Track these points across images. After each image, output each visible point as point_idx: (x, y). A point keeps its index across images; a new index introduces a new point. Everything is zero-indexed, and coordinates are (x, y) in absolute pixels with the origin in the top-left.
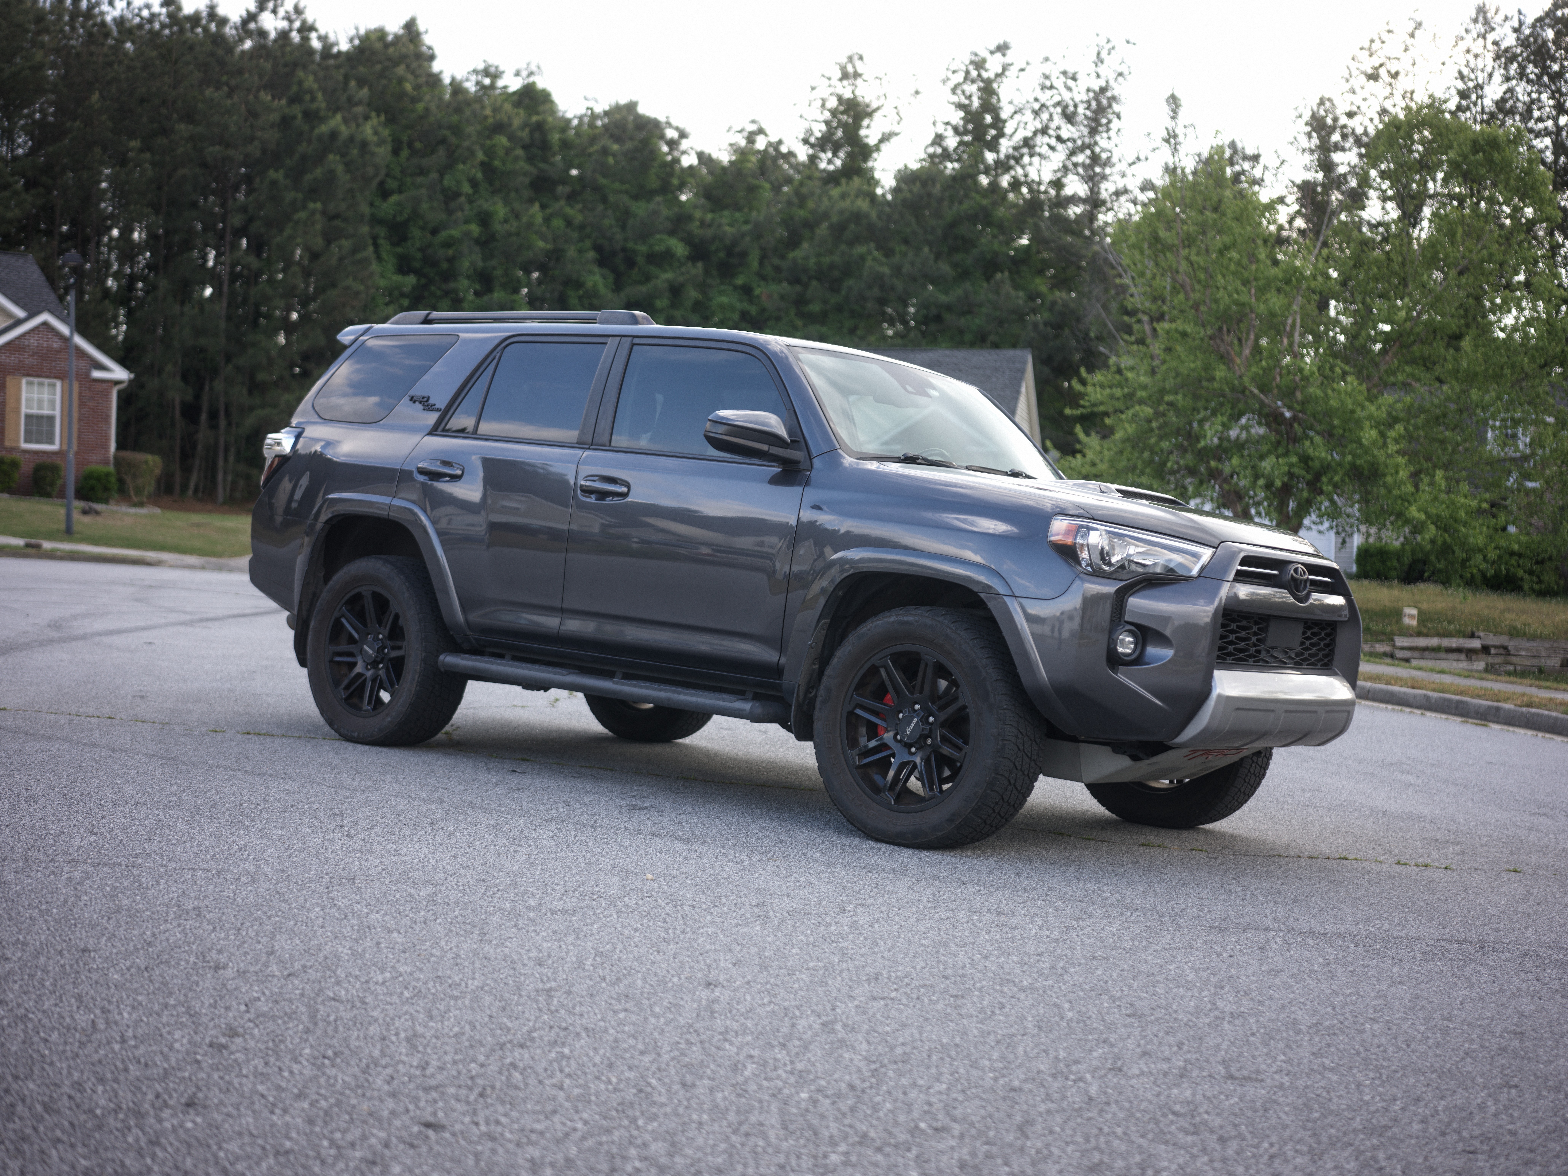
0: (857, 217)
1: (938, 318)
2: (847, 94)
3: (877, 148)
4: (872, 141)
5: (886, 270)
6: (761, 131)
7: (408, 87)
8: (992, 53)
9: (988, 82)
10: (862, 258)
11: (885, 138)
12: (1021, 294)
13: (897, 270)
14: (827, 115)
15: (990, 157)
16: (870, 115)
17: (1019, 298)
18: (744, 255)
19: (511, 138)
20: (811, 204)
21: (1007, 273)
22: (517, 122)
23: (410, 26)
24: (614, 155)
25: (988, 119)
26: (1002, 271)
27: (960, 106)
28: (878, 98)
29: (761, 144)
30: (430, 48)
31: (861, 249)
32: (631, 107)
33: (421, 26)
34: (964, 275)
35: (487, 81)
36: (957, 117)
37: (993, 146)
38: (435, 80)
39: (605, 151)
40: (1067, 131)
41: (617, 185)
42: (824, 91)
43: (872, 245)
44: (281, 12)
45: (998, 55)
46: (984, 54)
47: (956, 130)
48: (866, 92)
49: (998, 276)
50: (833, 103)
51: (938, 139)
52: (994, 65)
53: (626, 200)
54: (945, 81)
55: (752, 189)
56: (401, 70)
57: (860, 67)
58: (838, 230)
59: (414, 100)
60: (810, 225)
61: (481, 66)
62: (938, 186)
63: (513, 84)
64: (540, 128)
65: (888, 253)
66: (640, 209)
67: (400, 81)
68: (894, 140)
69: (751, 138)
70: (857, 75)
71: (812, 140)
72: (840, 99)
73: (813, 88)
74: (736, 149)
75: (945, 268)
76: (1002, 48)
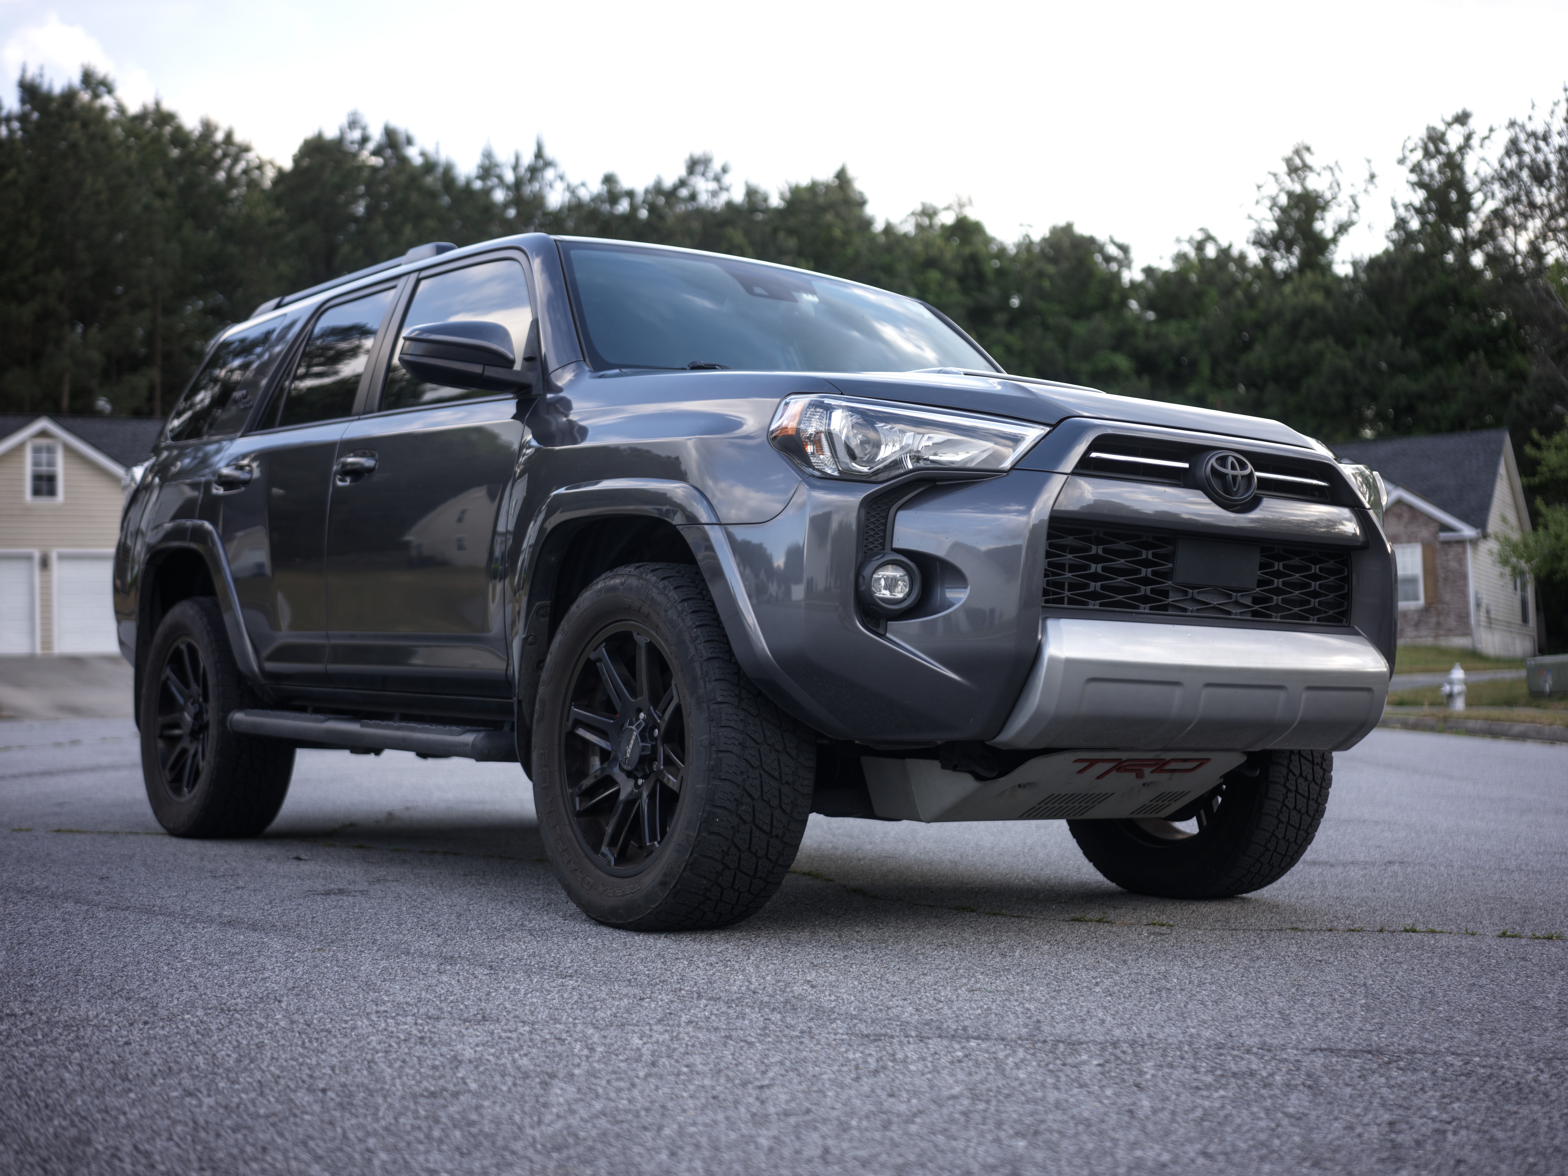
0: (1312, 312)
1: (1410, 409)
2: (1298, 189)
3: (1334, 240)
4: (1329, 234)
5: (1348, 364)
6: (1209, 238)
7: (837, 233)
8: (1449, 125)
9: (1450, 156)
10: (1321, 354)
11: (1342, 228)
12: (1501, 374)
13: (1361, 363)
14: (1277, 212)
15: (1457, 234)
16: (1324, 208)
17: (1498, 378)
18: (1194, 364)
19: (945, 272)
20: (1262, 304)
21: (1481, 353)
22: (948, 255)
23: (841, 175)
24: (1050, 278)
25: (1454, 195)
26: (1476, 351)
27: (1421, 185)
28: (1331, 187)
29: (1211, 251)
30: (861, 194)
31: (1318, 345)
32: (1068, 228)
33: (851, 173)
34: (1433, 359)
35: (926, 221)
36: (1418, 197)
37: (1463, 223)
38: (867, 224)
39: (1041, 275)
40: (1539, 196)
41: (1056, 307)
42: (1272, 189)
43: (1331, 340)
44: (710, 174)
45: (1457, 127)
46: (1441, 127)
47: (1419, 211)
48: (1315, 183)
49: (1472, 357)
50: (1283, 200)
51: (1401, 224)
52: (1454, 138)
53: (1065, 321)
54: (1401, 161)
55: (1198, 296)
56: (829, 217)
57: (1309, 159)
58: (1293, 328)
59: (844, 245)
60: (1261, 326)
61: (919, 208)
62: (1399, 270)
63: (947, 218)
64: (974, 259)
65: (1349, 345)
66: (1081, 329)
67: (829, 227)
68: (1352, 230)
69: (1200, 247)
70: (1306, 167)
71: (1265, 240)
72: (1290, 194)
73: (1259, 187)
74: (1181, 257)
75: (1413, 355)
76: (1462, 119)
